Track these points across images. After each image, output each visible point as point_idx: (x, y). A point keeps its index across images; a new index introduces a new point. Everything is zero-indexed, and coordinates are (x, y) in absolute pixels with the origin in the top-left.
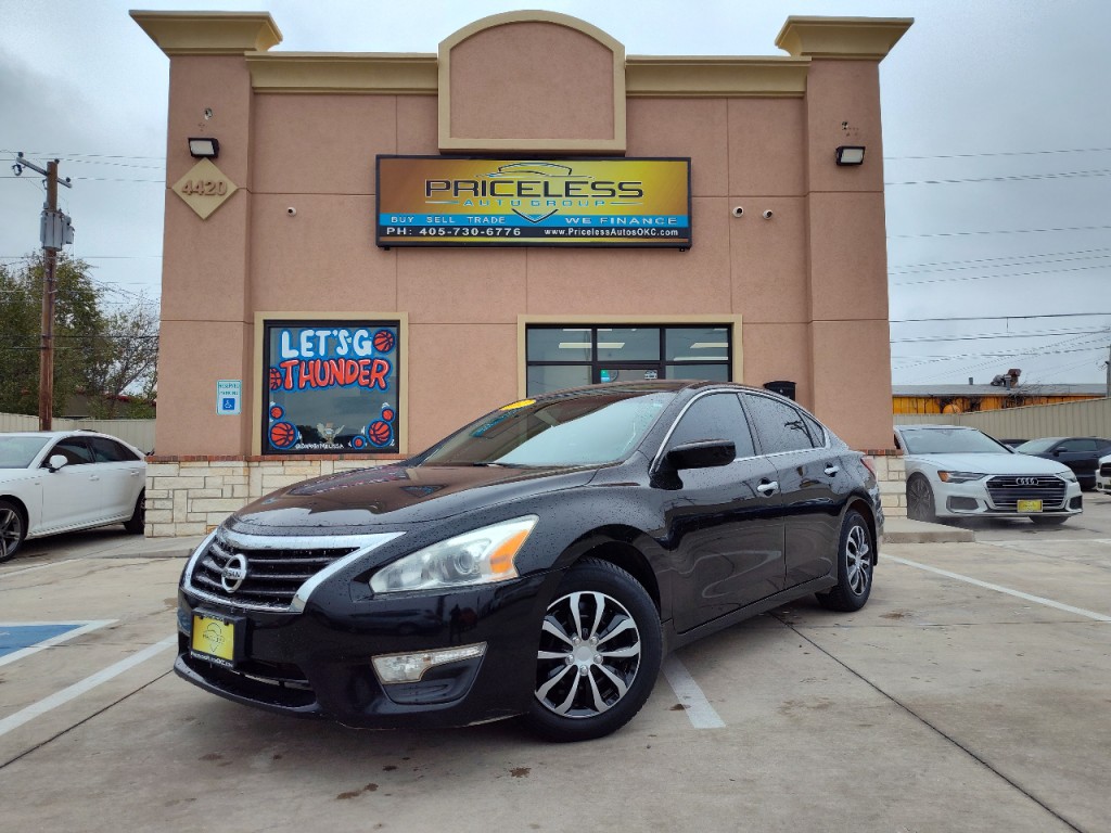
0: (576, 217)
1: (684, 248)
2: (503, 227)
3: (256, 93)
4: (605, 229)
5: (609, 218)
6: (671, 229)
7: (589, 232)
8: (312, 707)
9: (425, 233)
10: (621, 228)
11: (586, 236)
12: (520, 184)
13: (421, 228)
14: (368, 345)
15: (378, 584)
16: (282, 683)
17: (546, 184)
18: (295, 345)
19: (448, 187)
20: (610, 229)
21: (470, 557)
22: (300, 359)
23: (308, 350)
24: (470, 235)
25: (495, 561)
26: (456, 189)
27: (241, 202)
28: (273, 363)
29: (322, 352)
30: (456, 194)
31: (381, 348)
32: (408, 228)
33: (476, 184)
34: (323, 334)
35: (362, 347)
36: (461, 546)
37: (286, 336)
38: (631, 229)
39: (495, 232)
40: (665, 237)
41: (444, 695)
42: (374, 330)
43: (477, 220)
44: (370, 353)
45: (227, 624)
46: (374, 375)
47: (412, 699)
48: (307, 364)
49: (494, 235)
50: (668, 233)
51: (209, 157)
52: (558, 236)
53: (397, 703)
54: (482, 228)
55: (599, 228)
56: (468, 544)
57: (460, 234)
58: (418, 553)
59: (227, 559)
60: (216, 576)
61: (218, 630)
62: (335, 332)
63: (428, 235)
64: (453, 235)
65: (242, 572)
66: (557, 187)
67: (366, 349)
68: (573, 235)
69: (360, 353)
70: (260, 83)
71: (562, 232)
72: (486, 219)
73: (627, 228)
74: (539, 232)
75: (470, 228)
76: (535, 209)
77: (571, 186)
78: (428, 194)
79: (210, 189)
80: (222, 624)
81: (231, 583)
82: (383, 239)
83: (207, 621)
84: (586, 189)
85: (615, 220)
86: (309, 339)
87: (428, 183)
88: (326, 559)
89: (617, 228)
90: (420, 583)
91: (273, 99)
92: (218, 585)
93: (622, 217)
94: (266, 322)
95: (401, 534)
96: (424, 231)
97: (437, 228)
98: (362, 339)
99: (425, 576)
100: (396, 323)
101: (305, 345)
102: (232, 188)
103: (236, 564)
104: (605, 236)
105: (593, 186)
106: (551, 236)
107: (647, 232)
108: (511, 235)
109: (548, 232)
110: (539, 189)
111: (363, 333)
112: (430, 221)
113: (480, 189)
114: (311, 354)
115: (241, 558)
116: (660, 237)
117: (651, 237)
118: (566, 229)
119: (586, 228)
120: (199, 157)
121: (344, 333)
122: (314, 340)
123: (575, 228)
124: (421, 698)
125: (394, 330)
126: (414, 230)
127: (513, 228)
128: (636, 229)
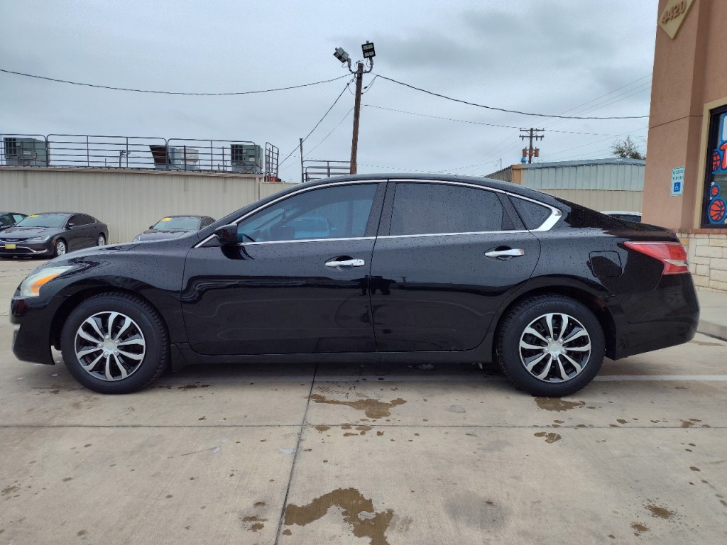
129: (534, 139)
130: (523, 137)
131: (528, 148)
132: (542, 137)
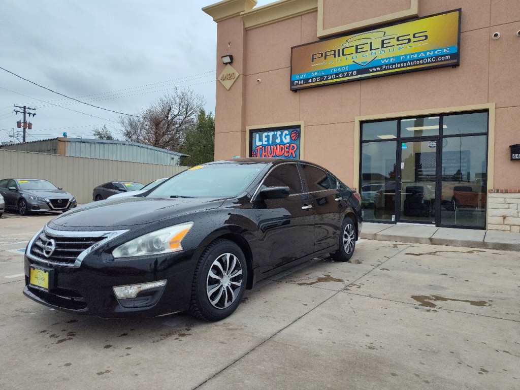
0: (387, 59)
1: (456, 65)
2: (348, 72)
3: (246, 30)
4: (403, 63)
5: (406, 56)
6: (445, 56)
7: (394, 66)
8: (85, 310)
9: (311, 81)
10: (413, 61)
11: (393, 69)
12: (357, 46)
13: (309, 79)
14: (288, 137)
15: (116, 254)
16: (72, 299)
17: (371, 44)
18: (261, 140)
19: (322, 56)
20: (407, 62)
21: (160, 241)
22: (262, 146)
23: (266, 141)
24: (332, 79)
25: (172, 243)
26: (326, 56)
27: (240, 81)
28: (254, 148)
29: (271, 142)
30: (325, 59)
31: (293, 138)
32: (303, 80)
33: (335, 51)
34: (271, 134)
35: (286, 139)
36: (157, 236)
37: (257, 135)
38: (419, 60)
39: (344, 75)
40: (442, 61)
41: (147, 303)
42: (291, 130)
43: (335, 71)
44: (289, 141)
45: (45, 272)
46: (290, 152)
47: (132, 305)
48: (265, 148)
49: (343, 77)
50: (443, 58)
51: (230, 63)
52: (377, 71)
53: (125, 307)
54: (337, 74)
55: (400, 63)
56: (160, 235)
57: (327, 79)
58: (136, 239)
59: (46, 242)
60: (41, 249)
61: (41, 275)
62: (276, 133)
63: (312, 82)
64: (323, 80)
65: (53, 248)
66: (377, 44)
67: (287, 140)
68: (385, 70)
69: (285, 141)
70: (248, 25)
71: (379, 69)
72: (339, 69)
73: (417, 60)
74: (366, 70)
75: (331, 75)
76: (364, 58)
77: (385, 42)
78: (313, 61)
79: (230, 77)
80: (43, 272)
81: (48, 253)
82: (293, 87)
83: (36, 270)
84: (394, 42)
85: (410, 56)
86: (266, 137)
87: (313, 55)
88: (91, 242)
89: (410, 61)
90: (137, 253)
91: (253, 31)
92: (42, 253)
93: (414, 54)
94: (250, 130)
95: (128, 230)
96: (310, 81)
97: (316, 78)
98: (286, 135)
99: (139, 250)
100: (299, 127)
101: (265, 139)
102: (237, 74)
103: (50, 244)
104: (404, 67)
105: (398, 40)
106: (373, 72)
107: (429, 60)
108: (352, 75)
109: (371, 70)
110: (367, 47)
111: (286, 132)
112: (313, 75)
113: (337, 54)
114: (266, 143)
115: (52, 241)
116: (438, 61)
117: (432, 62)
118: (381, 67)
119: (393, 64)
120: (226, 64)
121: (279, 133)
122: (268, 137)
123: (386, 65)
124: (136, 305)
125: (298, 129)
126: (306, 81)
127: (353, 71)
128: (423, 59)
129: (27, 115)
130: (17, 111)
131: (22, 121)
132: (34, 115)
